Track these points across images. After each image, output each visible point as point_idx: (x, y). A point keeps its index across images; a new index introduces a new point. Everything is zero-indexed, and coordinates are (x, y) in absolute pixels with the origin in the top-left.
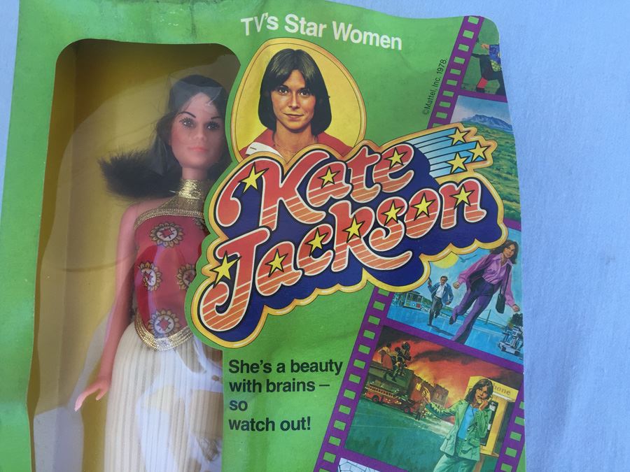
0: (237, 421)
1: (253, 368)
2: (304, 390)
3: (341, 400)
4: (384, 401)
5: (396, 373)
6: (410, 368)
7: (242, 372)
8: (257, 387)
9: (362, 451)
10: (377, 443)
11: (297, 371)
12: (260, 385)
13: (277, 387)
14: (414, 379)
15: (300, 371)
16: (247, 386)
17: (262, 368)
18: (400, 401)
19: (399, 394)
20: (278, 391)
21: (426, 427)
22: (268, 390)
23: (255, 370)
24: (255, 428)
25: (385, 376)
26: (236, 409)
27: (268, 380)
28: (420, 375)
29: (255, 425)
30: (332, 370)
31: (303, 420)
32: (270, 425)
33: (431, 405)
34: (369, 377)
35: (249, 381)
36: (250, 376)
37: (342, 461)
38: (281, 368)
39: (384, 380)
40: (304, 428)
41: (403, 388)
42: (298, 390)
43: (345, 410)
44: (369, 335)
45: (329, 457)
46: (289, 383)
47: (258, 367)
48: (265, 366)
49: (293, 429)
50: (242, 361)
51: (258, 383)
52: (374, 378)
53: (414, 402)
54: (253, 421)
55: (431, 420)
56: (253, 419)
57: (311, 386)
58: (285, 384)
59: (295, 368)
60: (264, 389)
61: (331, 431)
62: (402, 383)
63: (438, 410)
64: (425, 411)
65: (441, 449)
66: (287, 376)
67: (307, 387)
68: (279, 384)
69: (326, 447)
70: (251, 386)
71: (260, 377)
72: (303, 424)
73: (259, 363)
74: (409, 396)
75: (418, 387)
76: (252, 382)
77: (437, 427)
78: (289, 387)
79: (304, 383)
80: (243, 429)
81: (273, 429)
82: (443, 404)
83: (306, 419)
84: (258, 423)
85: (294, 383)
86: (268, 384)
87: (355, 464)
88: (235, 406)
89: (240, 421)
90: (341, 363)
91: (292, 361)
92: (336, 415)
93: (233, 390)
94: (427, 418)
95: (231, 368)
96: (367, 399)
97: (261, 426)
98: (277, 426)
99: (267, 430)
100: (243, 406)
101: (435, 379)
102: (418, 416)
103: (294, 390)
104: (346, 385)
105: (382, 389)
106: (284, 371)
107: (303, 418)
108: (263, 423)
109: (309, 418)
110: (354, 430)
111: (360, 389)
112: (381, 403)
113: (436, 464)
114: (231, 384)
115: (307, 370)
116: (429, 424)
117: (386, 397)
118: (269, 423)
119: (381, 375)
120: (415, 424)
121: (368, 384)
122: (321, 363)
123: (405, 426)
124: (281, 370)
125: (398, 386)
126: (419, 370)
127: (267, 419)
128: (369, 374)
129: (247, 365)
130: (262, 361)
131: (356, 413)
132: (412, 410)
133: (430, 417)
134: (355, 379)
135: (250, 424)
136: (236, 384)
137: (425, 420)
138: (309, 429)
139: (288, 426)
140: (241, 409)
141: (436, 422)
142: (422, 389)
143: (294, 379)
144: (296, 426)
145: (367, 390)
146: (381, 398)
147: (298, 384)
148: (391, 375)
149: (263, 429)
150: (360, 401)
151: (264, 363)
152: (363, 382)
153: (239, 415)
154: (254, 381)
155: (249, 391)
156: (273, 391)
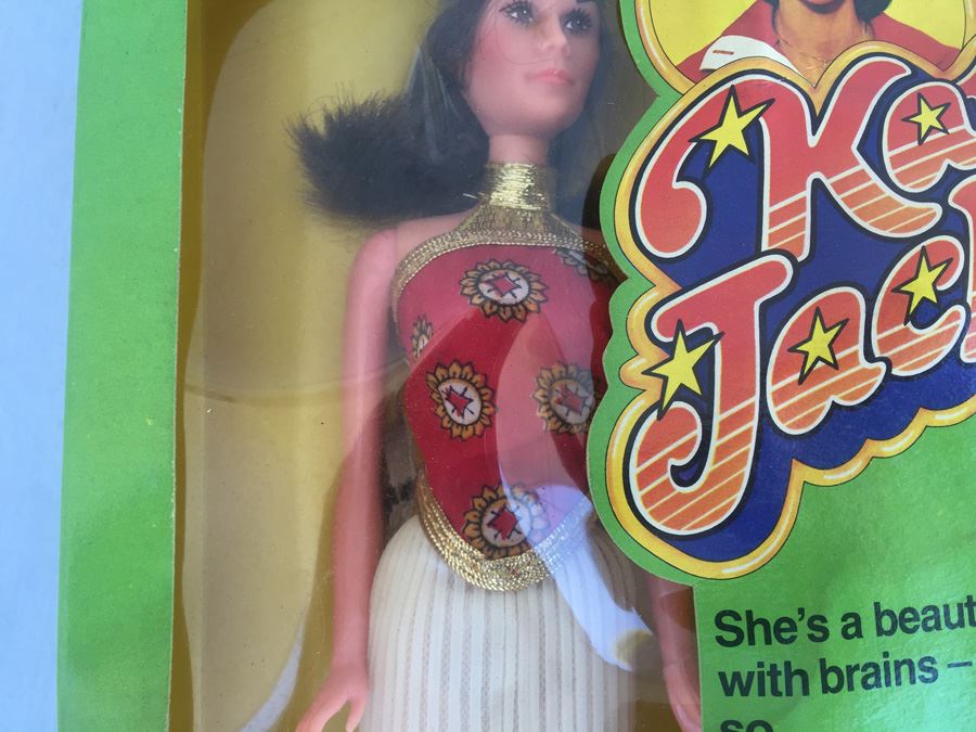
1: (779, 631)
2: (913, 681)
7: (752, 641)
8: (797, 681)
11: (891, 632)
12: (804, 675)
13: (846, 678)
15: (899, 629)
16: (768, 679)
17: (803, 629)
20: (851, 688)
22: (826, 689)
23: (786, 636)
27: (823, 661)
30: (973, 622)
35: (774, 667)
36: (776, 654)
38: (853, 626)
42: (899, 682)
46: (876, 666)
47: (793, 627)
48: (811, 624)
50: (749, 614)
51: (798, 672)
57: (927, 669)
58: (865, 667)
59: (886, 623)
60: (816, 684)
66: (868, 649)
67: (918, 673)
68: (851, 670)
70: (781, 680)
71: (800, 653)
73: (795, 616)
76: (781, 668)
78: (876, 676)
79: (910, 663)
85: (887, 664)
86: (825, 672)
91: (877, 605)
93: (729, 691)
95: (720, 632)
103: (888, 684)
106: (859, 634)
114: (722, 676)
115: (915, 629)
122: (946, 607)
124: (852, 631)
129: (764, 622)
130: (801, 611)
136: (736, 676)
143: (886, 655)
147: (898, 665)
151: (808, 615)
154: (788, 664)
155: (775, 692)
156: (837, 689)
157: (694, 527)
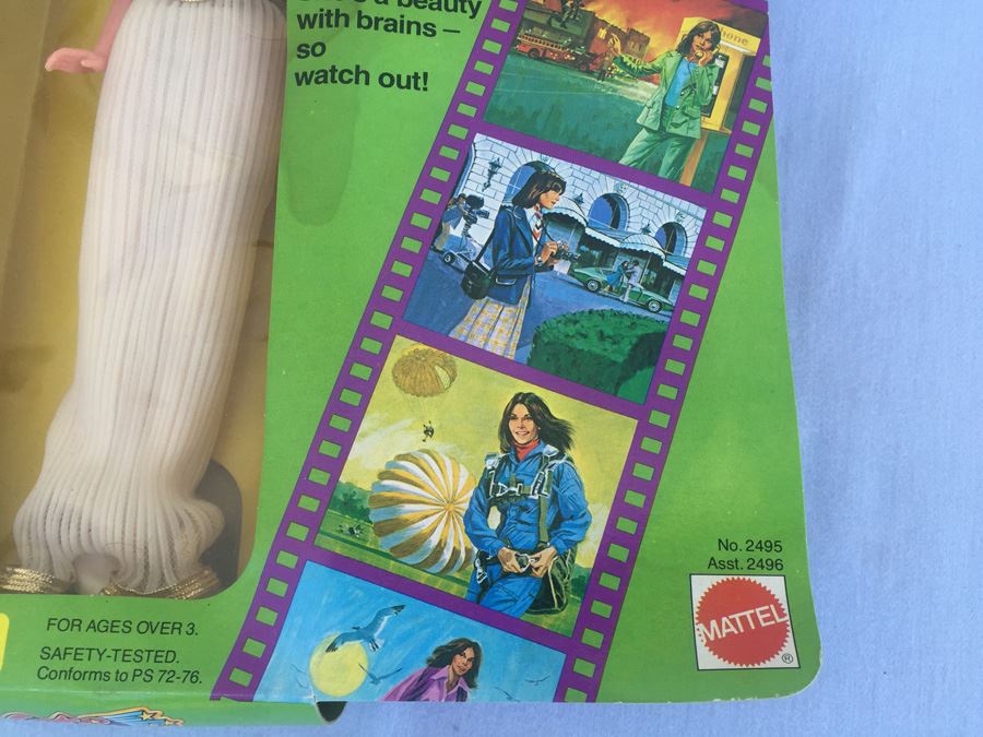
0: (309, 74)
2: (418, 33)
3: (478, 53)
4: (547, 55)
5: (566, 16)
6: (590, 8)
8: (342, 20)
9: (512, 126)
10: (536, 114)
11: (408, 6)
12: (347, 17)
13: (374, 23)
14: (594, 22)
15: (413, 6)
16: (325, 18)
18: (572, 55)
19: (571, 46)
20: (376, 28)
21: (614, 90)
22: (360, 25)
24: (337, 78)
25: (549, 22)
26: (308, 55)
27: (360, 12)
28: (605, 17)
29: (337, 74)
30: (463, 11)
31: (416, 77)
32: (362, 77)
33: (622, 58)
34: (524, 25)
35: (329, 11)
36: (332, 5)
37: (479, 138)
39: (547, 27)
40: (416, 88)
41: (577, 37)
42: (409, 32)
43: (484, 68)
45: (458, 132)
46: (395, 21)
49: (399, 86)
51: (343, 15)
52: (532, 24)
53: (595, 56)
54: (333, 70)
55: (622, 80)
56: (334, 67)
57: (430, 29)
58: (387, 20)
60: (353, 22)
61: (461, 96)
62: (577, 31)
63: (634, 66)
64: (612, 68)
65: (638, 121)
66: (391, 11)
67: (423, 30)
68: (377, 20)
69: (452, 117)
70: (333, 19)
71: (347, 6)
72: (416, 81)
74: (588, 48)
75: (602, 33)
76: (333, 12)
77: (631, 90)
78: (393, 26)
79: (418, 24)
80: (317, 82)
81: (367, 83)
82: (641, 56)
83: (421, 75)
84: (343, 72)
85: (402, 22)
86: (360, 18)
87: (500, 142)
88: (304, 51)
89: (312, 72)
90: (479, 3)
92: (470, 74)
93: (302, 26)
94: (616, 78)
96: (519, 54)
97: (346, 77)
98: (374, 79)
99: (357, 82)
100: (318, 50)
101: (629, 21)
102: (602, 75)
103: (402, 31)
104: (487, 32)
105: (544, 39)
107: (416, 74)
108: (350, 73)
109: (425, 75)
110: (499, 97)
111: (508, 41)
112: (542, 59)
113: (629, 142)
114: (299, 17)
115: (424, 7)
116: (619, 87)
117: (551, 51)
118: (360, 74)
119: (543, 20)
120: (596, 87)
121: (522, 32)
123: (579, 91)
125: (569, 35)
126: (603, 10)
127: (358, 67)
128: (523, 19)
131: (503, 73)
132: (592, 66)
133: (620, 75)
134: (500, 25)
135: (329, 74)
136: (307, 16)
137: (613, 81)
138: (425, 89)
139: (390, 80)
140: (315, 55)
141: (630, 83)
142: (608, 36)
143: (402, 16)
144: (404, 83)
145: (520, 41)
146: (542, 52)
147: (410, 23)
148: (559, 20)
149: (350, 81)
150: (509, 56)
152: (514, 31)
153: (311, 64)
154: (337, 11)
155: (329, 25)
156: (369, 27)
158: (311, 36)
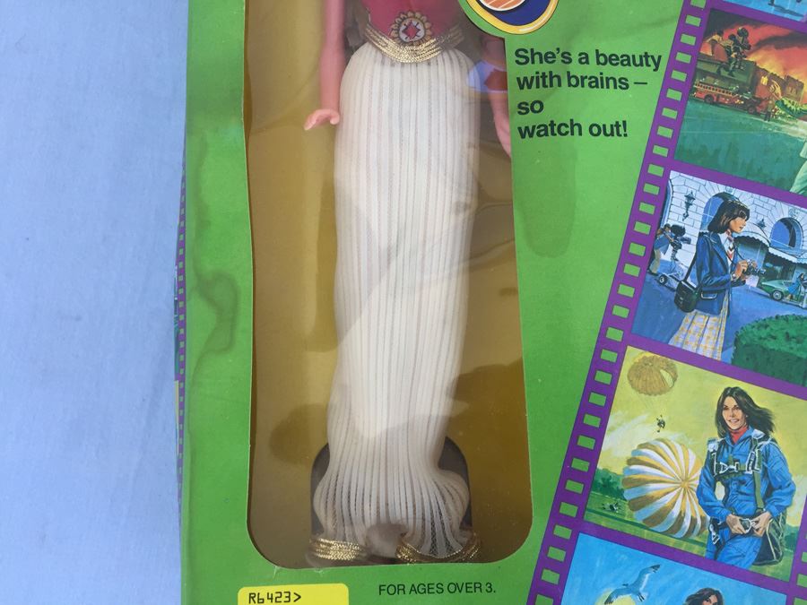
0: (531, 128)
1: (547, 58)
2: (615, 87)
3: (663, 102)
4: (720, 101)
5: (732, 66)
6: (751, 59)
7: (533, 62)
8: (555, 80)
9: (699, 162)
10: (717, 151)
11: (605, 64)
12: (559, 78)
13: (580, 81)
14: (757, 71)
15: (608, 63)
16: (541, 80)
17: (559, 57)
18: (741, 99)
19: (739, 92)
20: (583, 86)
21: (779, 129)
22: (570, 85)
23: (550, 60)
24: (556, 131)
25: (719, 72)
26: (527, 112)
27: (569, 73)
28: (765, 66)
29: (556, 128)
30: (648, 65)
31: (617, 125)
32: (576, 128)
33: (783, 101)
34: (698, 74)
35: (544, 74)
36: (545, 68)
37: (673, 174)
38: (584, 59)
39: (717, 76)
40: (619, 135)
41: (744, 84)
42: (608, 87)
43: (670, 113)
44: (694, 21)
45: (655, 170)
46: (596, 79)
47: (554, 56)
48: (563, 55)
49: (606, 134)
50: (532, 50)
51: (556, 76)
52: (705, 74)
53: (761, 100)
54: (552, 124)
55: (784, 120)
56: (552, 122)
57: (623, 84)
58: (591, 78)
59: (602, 59)
60: (565, 82)
61: (654, 139)
62: (743, 78)
63: (793, 107)
64: (776, 110)
65: (801, 155)
66: (592, 69)
67: (618, 84)
68: (583, 78)
69: (650, 158)
70: (547, 80)
71: (557, 68)
72: (618, 129)
73: (555, 52)
74: (754, 93)
75: (764, 80)
76: (547, 74)
77: (792, 128)
78: (596, 83)
79: (614, 79)
80: (539, 135)
81: (580, 134)
82: (798, 99)
83: (621, 123)
84: (561, 125)
85: (602, 78)
86: (569, 78)
87: (691, 177)
88: (524, 108)
89: (534, 127)
90: (660, 57)
91: (597, 51)
92: (659, 120)
93: (522, 87)
94: (779, 118)
95: (518, 59)
96: (697, 100)
97: (564, 129)
98: (585, 130)
99: (572, 134)
100: (537, 107)
101: (785, 69)
102: (768, 116)
103: (602, 87)
104: (668, 83)
105: (716, 86)
106: (587, 62)
107: (617, 122)
108: (566, 126)
109: (624, 122)
110: (685, 138)
111: (687, 89)
112: (717, 104)
113: (796, 173)
114: (518, 79)
115: (617, 64)
116: (783, 126)
117: (723, 96)
118: (574, 127)
119: (713, 69)
120: (764, 126)
121: (697, 81)
122: (634, 56)
123: (751, 130)
124: (584, 61)
125: (736, 82)
126: (763, 60)
127: (572, 120)
128: (697, 70)
129: (540, 54)
130: (558, 49)
131: (685, 117)
132: (759, 110)
133: (783, 116)
134: (679, 76)
135: (549, 128)
136: (525, 79)
137: (777, 121)
138: (625, 135)
139: (598, 130)
140: (534, 111)
141: (791, 123)
142: (769, 83)
143: (601, 74)
144: (608, 132)
145: (696, 89)
146: (715, 98)
147: (608, 79)
148: (727, 69)
149: (567, 133)
150: (689, 102)
151: (561, 52)
152: (691, 80)
153: (531, 120)
154: (551, 73)
155: (545, 86)
156: (576, 86)
157: (505, 7)
158: (529, 95)
